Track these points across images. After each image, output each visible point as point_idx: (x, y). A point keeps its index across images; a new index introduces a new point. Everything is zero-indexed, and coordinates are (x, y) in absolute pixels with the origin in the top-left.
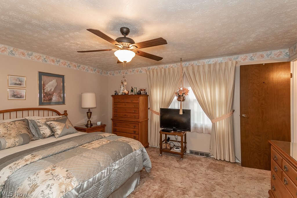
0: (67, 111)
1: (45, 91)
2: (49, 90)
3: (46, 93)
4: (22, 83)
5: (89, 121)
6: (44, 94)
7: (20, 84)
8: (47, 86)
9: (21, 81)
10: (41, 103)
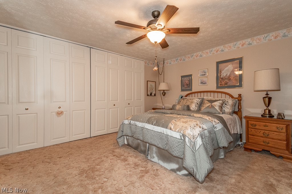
0: (241, 95)
1: (222, 77)
2: (224, 76)
3: (222, 78)
4: (206, 74)
5: (267, 109)
6: (221, 80)
7: (205, 75)
8: (223, 72)
9: (205, 73)
10: (218, 87)
